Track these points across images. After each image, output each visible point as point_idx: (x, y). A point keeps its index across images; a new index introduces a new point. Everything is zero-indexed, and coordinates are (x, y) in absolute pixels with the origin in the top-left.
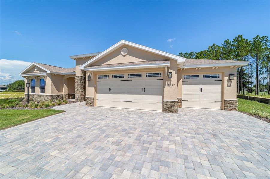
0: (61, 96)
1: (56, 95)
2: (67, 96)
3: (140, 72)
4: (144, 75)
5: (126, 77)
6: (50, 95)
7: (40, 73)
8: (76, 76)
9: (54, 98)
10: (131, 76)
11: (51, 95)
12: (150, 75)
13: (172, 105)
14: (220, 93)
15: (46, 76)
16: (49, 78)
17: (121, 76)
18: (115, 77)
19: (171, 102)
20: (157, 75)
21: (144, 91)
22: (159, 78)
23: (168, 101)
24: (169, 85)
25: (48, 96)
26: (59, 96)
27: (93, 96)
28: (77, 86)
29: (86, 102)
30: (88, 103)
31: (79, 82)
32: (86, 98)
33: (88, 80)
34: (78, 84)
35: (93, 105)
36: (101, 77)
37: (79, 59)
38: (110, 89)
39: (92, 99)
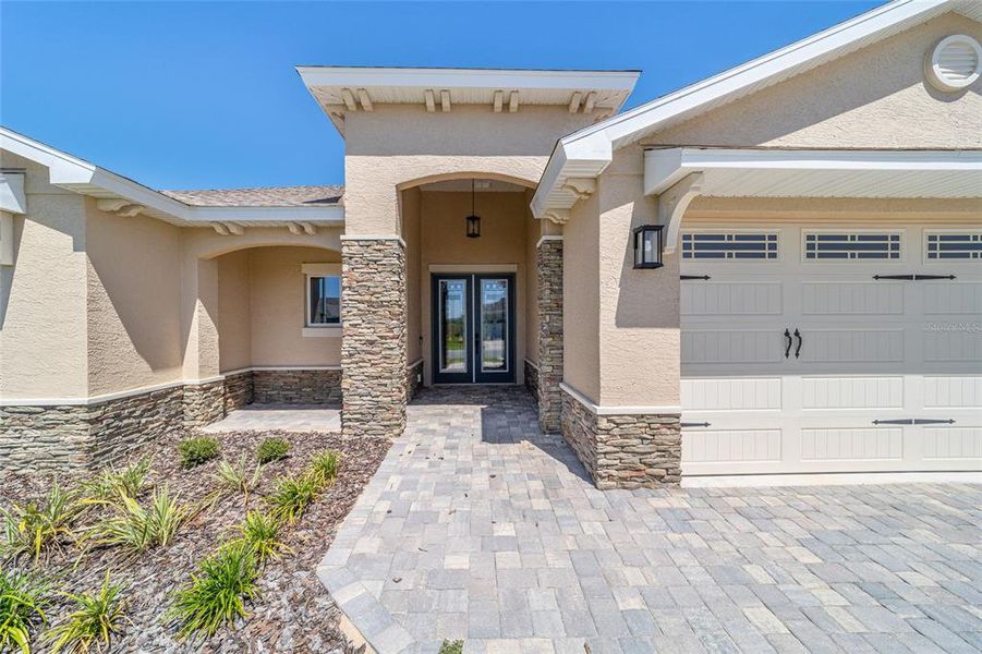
0: (175, 395)
1: (138, 399)
2: (216, 394)
6: (84, 399)
8: (349, 235)
9: (118, 431)
10: (953, 246)
11: (91, 407)
16: (68, 240)
17: (877, 247)
18: (827, 247)
26: (153, 400)
27: (676, 398)
28: (362, 314)
29: (607, 459)
30: (629, 458)
31: (391, 286)
32: (603, 424)
33: (640, 267)
34: (370, 304)
35: (671, 477)
36: (708, 247)
37: (386, 104)
38: (793, 341)
39: (669, 426)
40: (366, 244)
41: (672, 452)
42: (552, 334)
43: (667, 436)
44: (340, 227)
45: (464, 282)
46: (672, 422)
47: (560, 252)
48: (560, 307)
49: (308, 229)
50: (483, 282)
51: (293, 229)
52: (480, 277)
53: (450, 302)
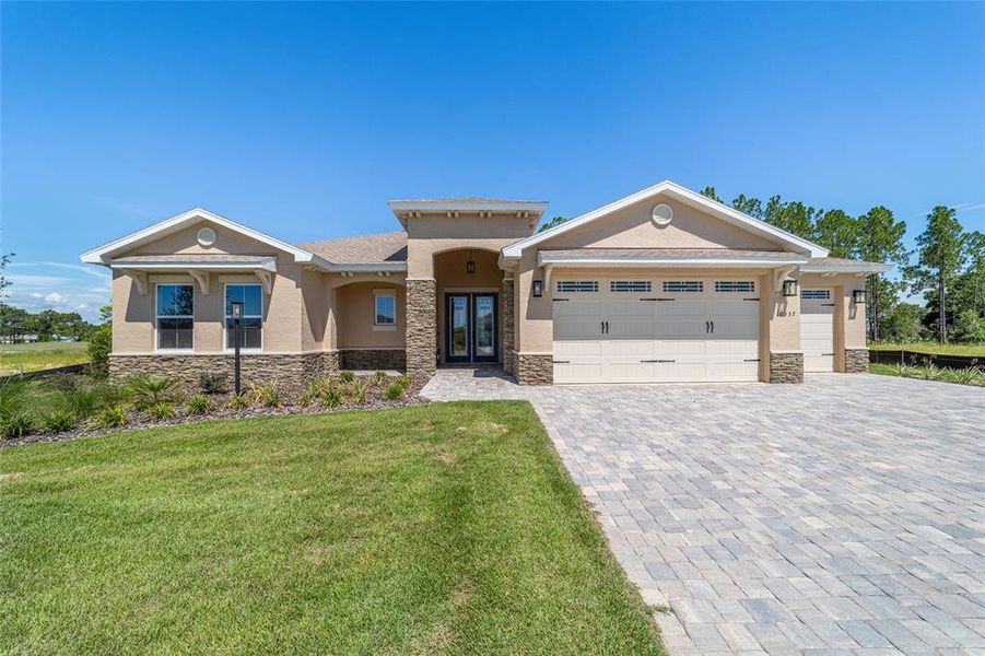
0: (322, 357)
1: (313, 356)
2: (336, 358)
3: (699, 277)
4: (709, 285)
5: (657, 290)
6: (299, 353)
7: (231, 258)
8: (409, 278)
9: (308, 369)
10: (674, 287)
11: (304, 353)
12: (725, 287)
13: (791, 363)
14: (831, 335)
15: (273, 274)
16: (294, 283)
17: (641, 287)
18: (621, 287)
19: (787, 356)
20: (743, 287)
21: (710, 330)
22: (750, 295)
23: (781, 355)
24: (782, 314)
25: (287, 359)
26: (316, 357)
27: (551, 349)
28: (416, 316)
29: (522, 372)
30: (531, 373)
31: (429, 302)
32: (521, 359)
33: (535, 295)
34: (420, 311)
35: (550, 381)
36: (569, 287)
37: (428, 215)
38: (605, 326)
39: (548, 360)
40: (418, 282)
41: (549, 371)
42: (508, 326)
43: (547, 364)
44: (405, 273)
45: (466, 298)
46: (549, 358)
47: (512, 286)
48: (512, 313)
49: (388, 274)
50: (478, 298)
51: (380, 274)
52: (476, 295)
53: (456, 311)
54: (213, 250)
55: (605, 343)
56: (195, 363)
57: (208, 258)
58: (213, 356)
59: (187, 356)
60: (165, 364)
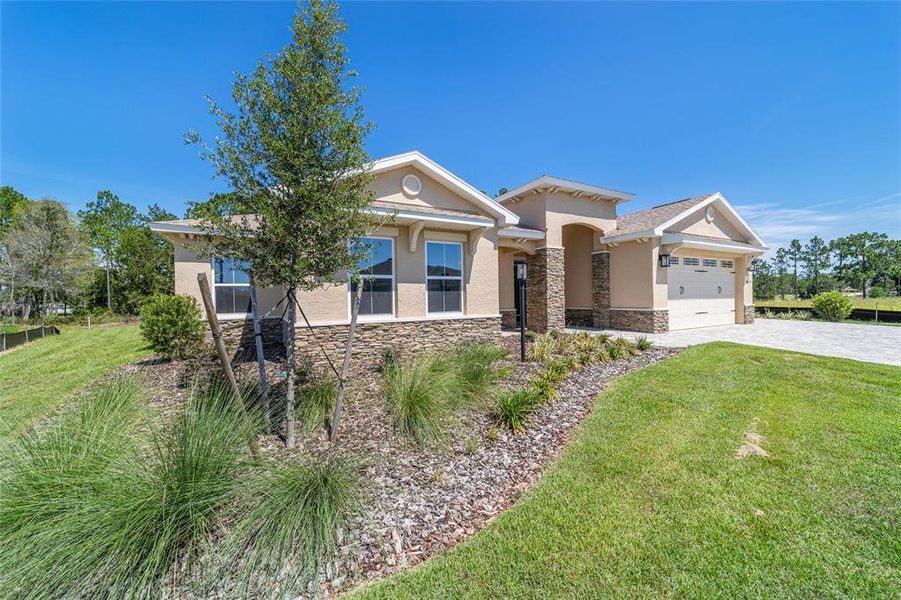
5: (701, 265)
10: (706, 263)
16: (492, 245)
17: (695, 262)
18: (687, 261)
20: (730, 264)
22: (732, 270)
25: (488, 322)
27: (667, 306)
29: (656, 324)
30: (660, 324)
31: (561, 268)
35: (667, 329)
38: (682, 289)
39: (667, 314)
41: (668, 322)
43: (666, 317)
44: (544, 240)
54: (417, 201)
55: (682, 301)
56: (401, 332)
57: (413, 209)
58: (420, 322)
59: (392, 324)
60: (367, 334)
